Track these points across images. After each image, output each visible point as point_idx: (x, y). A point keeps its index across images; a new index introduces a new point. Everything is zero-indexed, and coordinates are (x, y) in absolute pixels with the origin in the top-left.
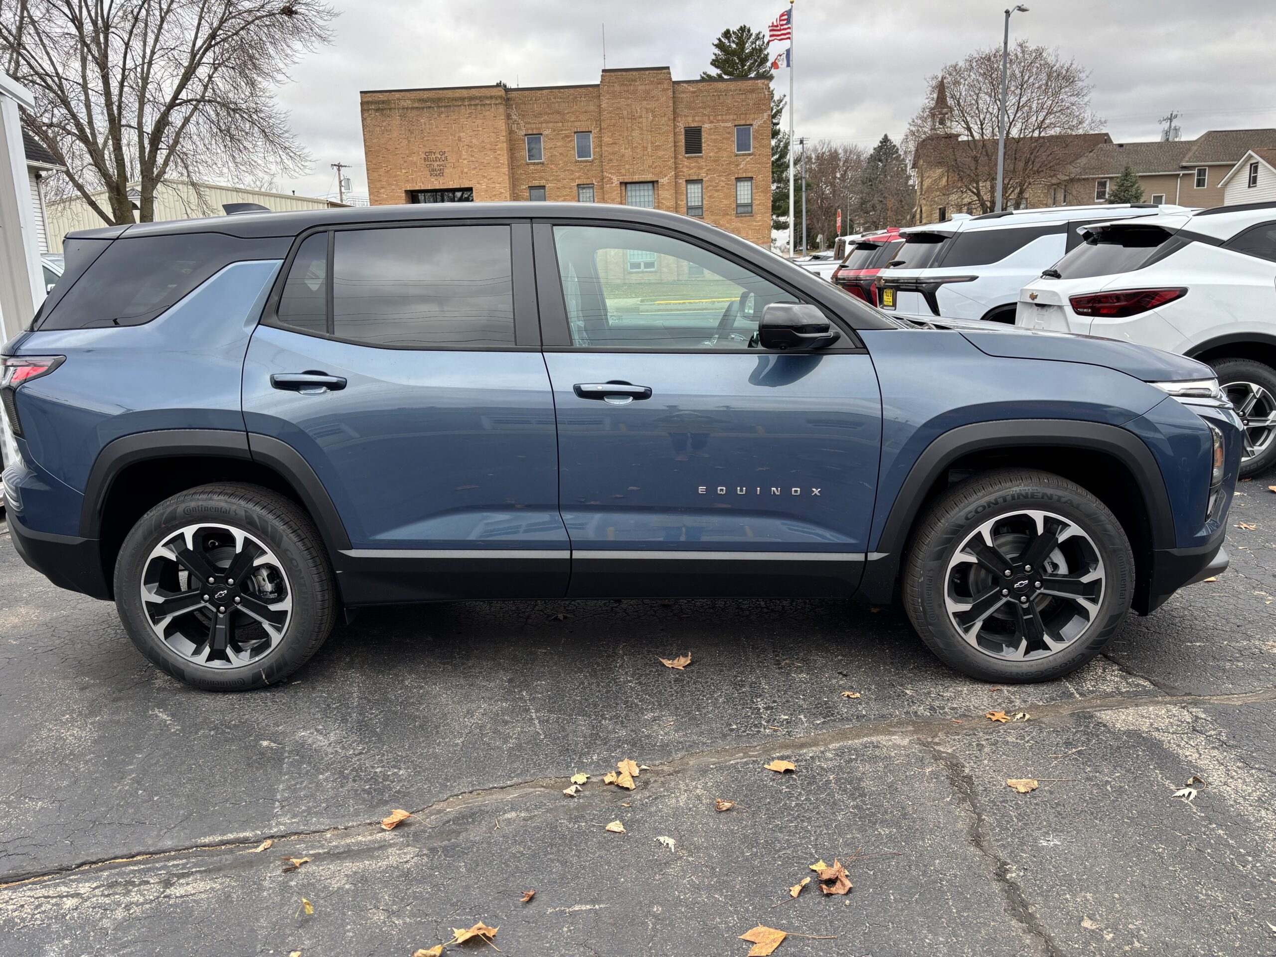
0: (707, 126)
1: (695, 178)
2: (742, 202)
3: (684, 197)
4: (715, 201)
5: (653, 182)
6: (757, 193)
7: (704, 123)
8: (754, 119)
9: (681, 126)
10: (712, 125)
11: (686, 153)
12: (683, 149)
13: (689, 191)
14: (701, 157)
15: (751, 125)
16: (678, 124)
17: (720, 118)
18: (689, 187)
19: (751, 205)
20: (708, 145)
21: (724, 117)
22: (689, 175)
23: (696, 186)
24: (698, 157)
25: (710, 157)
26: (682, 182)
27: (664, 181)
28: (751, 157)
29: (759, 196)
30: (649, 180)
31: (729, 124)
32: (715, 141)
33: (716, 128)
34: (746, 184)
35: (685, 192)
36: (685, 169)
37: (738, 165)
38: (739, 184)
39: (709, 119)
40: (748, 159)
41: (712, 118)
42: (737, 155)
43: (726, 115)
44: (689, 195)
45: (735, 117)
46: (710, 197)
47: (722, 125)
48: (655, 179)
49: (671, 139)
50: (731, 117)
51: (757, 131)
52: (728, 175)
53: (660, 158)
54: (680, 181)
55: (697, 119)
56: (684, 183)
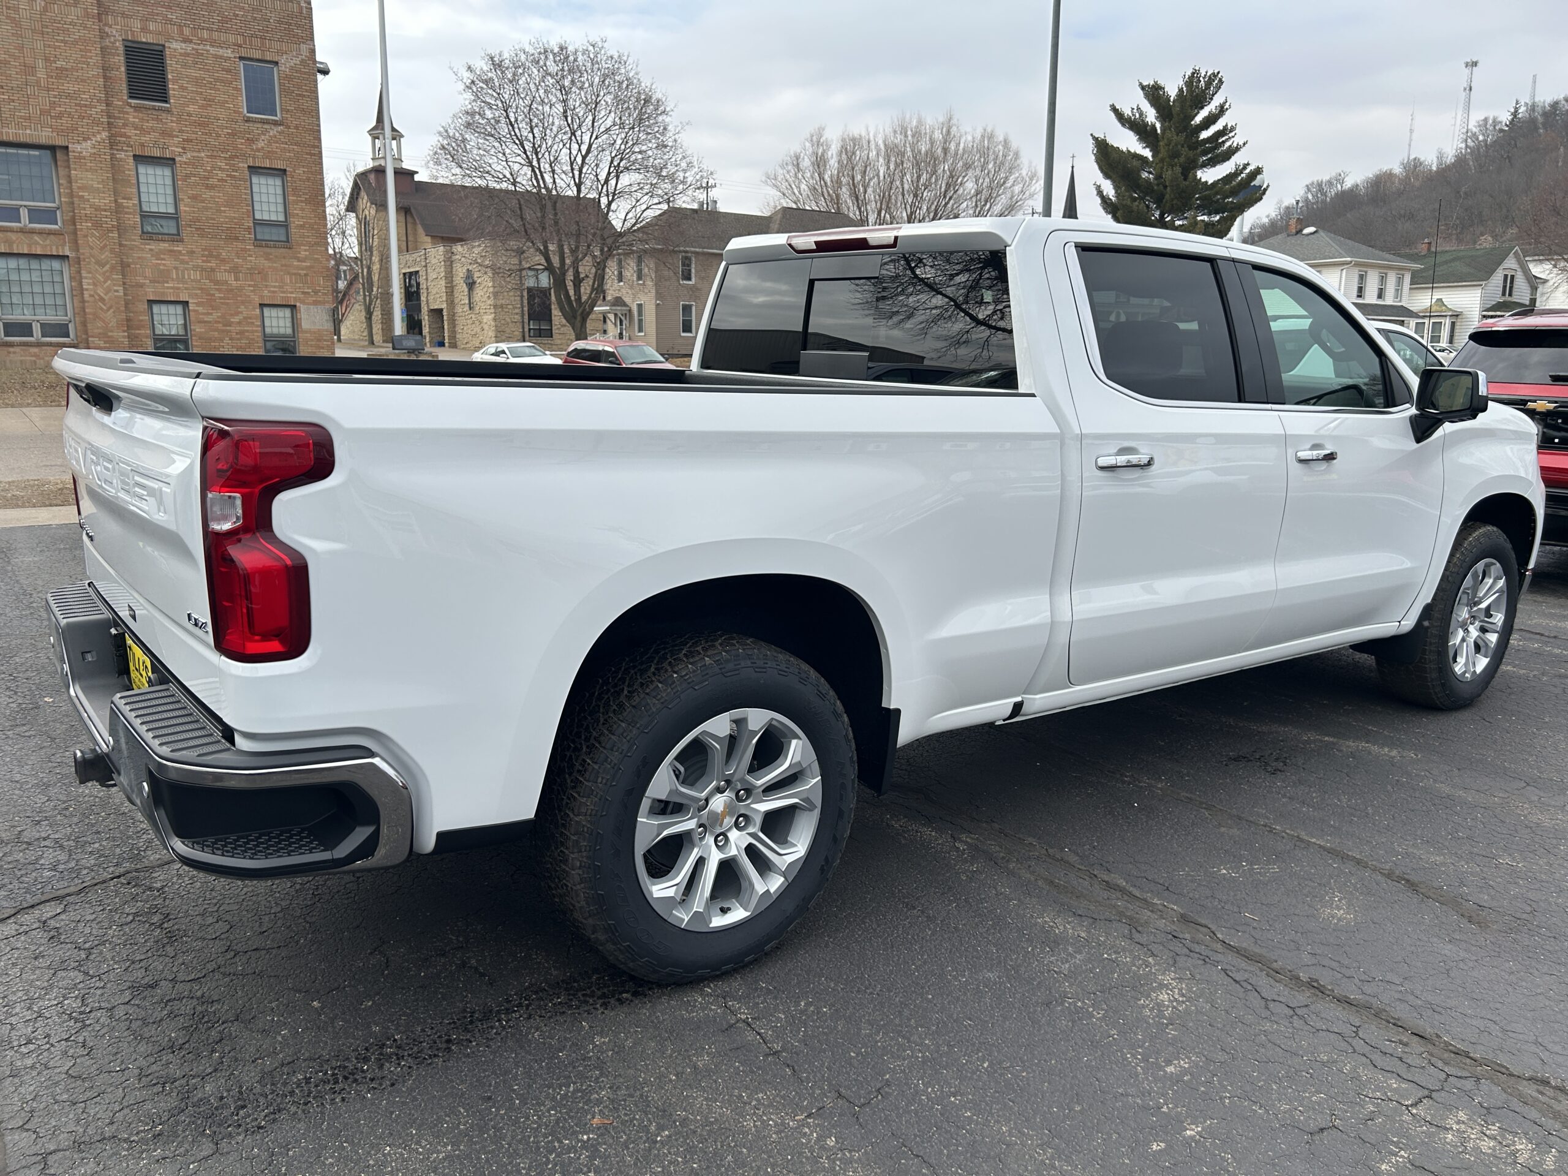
0: (175, 47)
1: (157, 153)
2: (266, 217)
3: (135, 190)
4: (206, 209)
5: (53, 149)
6: (296, 202)
7: (170, 38)
8: (281, 53)
9: (116, 36)
10: (189, 48)
11: (131, 97)
12: (124, 87)
13: (142, 179)
14: (168, 111)
15: (276, 63)
16: (107, 29)
17: (205, 34)
18: (142, 169)
19: (285, 225)
20: (183, 88)
21: (215, 35)
22: (143, 145)
23: (159, 171)
24: (160, 109)
25: (189, 115)
26: (125, 157)
27: (82, 148)
28: (280, 128)
29: (302, 210)
30: (43, 141)
31: (228, 53)
32: (197, 81)
33: (198, 54)
34: (271, 181)
35: (135, 182)
36: (131, 132)
37: (251, 141)
38: (255, 180)
39: (181, 33)
40: (274, 131)
41: (187, 31)
42: (248, 120)
43: (219, 30)
44: (143, 189)
45: (240, 40)
46: (194, 198)
47: (212, 50)
48: (59, 142)
49: (95, 58)
50: (232, 38)
51: (289, 78)
52: (232, 158)
53: (68, 96)
54: (122, 155)
55: (152, 26)
56: (131, 160)
